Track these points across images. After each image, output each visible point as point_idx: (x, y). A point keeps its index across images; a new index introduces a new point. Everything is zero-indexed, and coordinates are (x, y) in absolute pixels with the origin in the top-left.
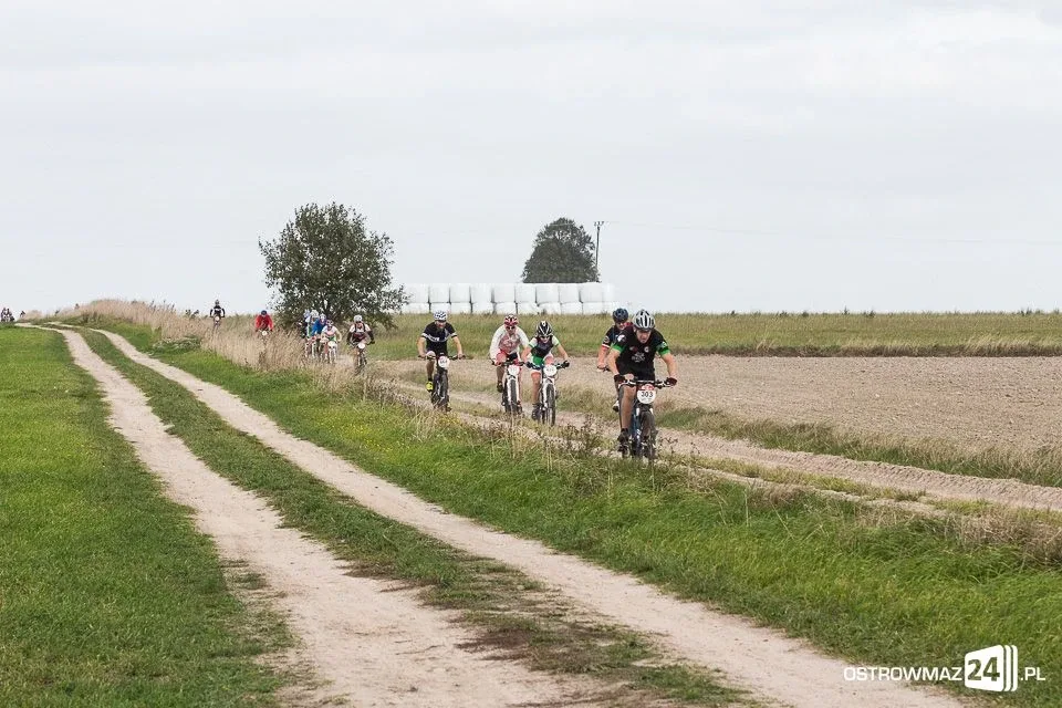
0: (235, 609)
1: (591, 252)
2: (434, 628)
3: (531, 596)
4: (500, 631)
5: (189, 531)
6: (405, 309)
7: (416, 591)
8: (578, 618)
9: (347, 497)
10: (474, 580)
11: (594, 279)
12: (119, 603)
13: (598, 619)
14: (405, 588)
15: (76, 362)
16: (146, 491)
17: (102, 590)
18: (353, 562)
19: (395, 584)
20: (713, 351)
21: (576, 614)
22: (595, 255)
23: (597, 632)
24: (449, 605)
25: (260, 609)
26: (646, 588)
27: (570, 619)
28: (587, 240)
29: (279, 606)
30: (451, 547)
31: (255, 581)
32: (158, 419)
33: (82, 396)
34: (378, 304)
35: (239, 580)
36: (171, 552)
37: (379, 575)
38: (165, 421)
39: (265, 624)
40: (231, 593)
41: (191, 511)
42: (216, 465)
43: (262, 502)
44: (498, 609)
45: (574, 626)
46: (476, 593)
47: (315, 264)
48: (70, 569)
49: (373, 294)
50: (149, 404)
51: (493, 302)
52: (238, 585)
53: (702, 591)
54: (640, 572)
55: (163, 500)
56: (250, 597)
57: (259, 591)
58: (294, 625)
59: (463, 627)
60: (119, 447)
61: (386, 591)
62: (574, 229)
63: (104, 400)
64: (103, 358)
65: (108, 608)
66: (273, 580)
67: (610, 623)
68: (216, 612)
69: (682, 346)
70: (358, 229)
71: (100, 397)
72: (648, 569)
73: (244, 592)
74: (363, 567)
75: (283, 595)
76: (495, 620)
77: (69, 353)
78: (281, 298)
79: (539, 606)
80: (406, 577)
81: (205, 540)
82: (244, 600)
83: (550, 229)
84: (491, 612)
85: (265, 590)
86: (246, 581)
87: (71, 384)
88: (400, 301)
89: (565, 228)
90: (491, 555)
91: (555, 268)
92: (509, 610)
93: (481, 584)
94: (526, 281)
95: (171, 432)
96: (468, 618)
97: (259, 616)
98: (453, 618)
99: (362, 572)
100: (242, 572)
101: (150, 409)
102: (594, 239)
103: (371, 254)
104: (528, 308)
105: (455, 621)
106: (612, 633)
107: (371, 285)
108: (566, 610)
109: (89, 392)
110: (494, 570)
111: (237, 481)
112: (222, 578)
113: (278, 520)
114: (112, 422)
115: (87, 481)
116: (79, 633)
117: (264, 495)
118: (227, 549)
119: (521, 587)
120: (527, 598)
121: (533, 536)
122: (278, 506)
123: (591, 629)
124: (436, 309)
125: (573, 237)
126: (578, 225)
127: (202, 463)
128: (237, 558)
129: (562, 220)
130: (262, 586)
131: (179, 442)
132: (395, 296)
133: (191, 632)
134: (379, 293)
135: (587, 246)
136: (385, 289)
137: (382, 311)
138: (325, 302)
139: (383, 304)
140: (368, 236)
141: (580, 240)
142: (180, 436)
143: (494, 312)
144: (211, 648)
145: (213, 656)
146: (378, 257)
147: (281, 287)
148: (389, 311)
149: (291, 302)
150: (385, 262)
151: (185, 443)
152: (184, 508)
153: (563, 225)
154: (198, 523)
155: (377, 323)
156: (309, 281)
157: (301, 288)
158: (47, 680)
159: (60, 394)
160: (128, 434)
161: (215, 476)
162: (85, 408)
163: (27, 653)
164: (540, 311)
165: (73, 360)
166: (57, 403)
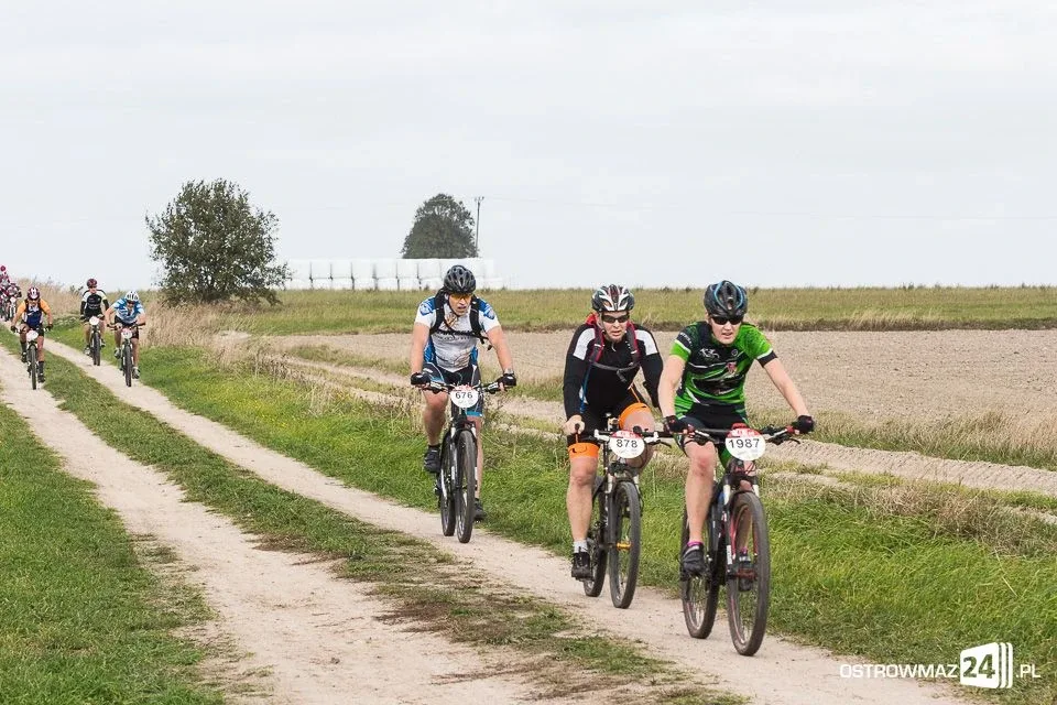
0: (149, 583)
1: (470, 227)
2: (350, 600)
3: (445, 569)
4: (418, 603)
5: (92, 506)
6: (288, 284)
7: (328, 564)
8: (494, 591)
9: (247, 471)
10: (385, 553)
11: (474, 255)
12: (32, 577)
13: (509, 590)
14: (317, 561)
16: (45, 466)
17: (13, 564)
18: (261, 536)
19: (306, 557)
21: (491, 586)
22: (474, 231)
23: (514, 604)
24: (363, 578)
25: (173, 583)
26: (558, 560)
27: (487, 592)
28: (466, 215)
29: (192, 580)
30: (357, 521)
31: (165, 554)
32: (50, 395)
34: (262, 280)
35: (150, 554)
36: (77, 526)
37: (289, 548)
38: (56, 397)
39: (181, 597)
40: (142, 566)
41: (93, 486)
42: (112, 441)
43: (163, 476)
44: (412, 582)
45: (489, 598)
46: (389, 565)
47: (199, 240)
49: (257, 269)
51: (374, 277)
52: (149, 558)
54: (550, 544)
55: (63, 475)
56: (162, 571)
57: (170, 564)
58: (210, 598)
59: (380, 600)
60: (13, 423)
61: (298, 564)
62: (453, 205)
65: (22, 582)
66: (183, 553)
67: (526, 596)
68: (131, 585)
69: (567, 320)
70: (242, 205)
72: (558, 542)
73: (157, 566)
74: (272, 541)
75: (195, 569)
76: (411, 593)
78: (164, 274)
79: (453, 579)
80: (317, 550)
81: (110, 515)
82: (156, 574)
83: (430, 205)
84: (406, 584)
85: (176, 564)
86: (156, 555)
88: (284, 277)
89: (444, 204)
90: (398, 528)
91: (434, 243)
92: (422, 582)
93: (392, 557)
94: (405, 257)
95: (64, 407)
96: (384, 590)
97: (174, 589)
98: (368, 591)
99: (272, 545)
100: (151, 546)
102: (474, 215)
103: (256, 230)
104: (409, 284)
105: (370, 594)
106: (528, 605)
107: (255, 262)
108: (480, 582)
110: (404, 543)
111: (136, 456)
112: (132, 552)
113: (181, 495)
114: (3, 398)
117: (164, 470)
118: (134, 523)
119: (433, 560)
120: (441, 571)
122: (179, 481)
123: (508, 601)
124: (318, 284)
125: (452, 213)
126: (457, 201)
127: (98, 439)
128: (144, 531)
129: (442, 196)
130: (173, 559)
131: (72, 417)
132: (279, 272)
133: (110, 604)
134: (263, 269)
135: (467, 222)
136: (269, 265)
137: (266, 287)
138: (210, 278)
139: (267, 280)
140: (253, 213)
141: (459, 215)
142: (74, 411)
143: (376, 288)
144: (129, 621)
145: (133, 629)
146: (263, 233)
147: (165, 262)
148: (273, 287)
149: (175, 277)
150: (270, 238)
151: (79, 419)
152: (85, 483)
153: (442, 200)
154: (100, 498)
155: (260, 299)
156: (193, 257)
157: (185, 264)
160: (21, 409)
161: (113, 451)
164: (424, 286)
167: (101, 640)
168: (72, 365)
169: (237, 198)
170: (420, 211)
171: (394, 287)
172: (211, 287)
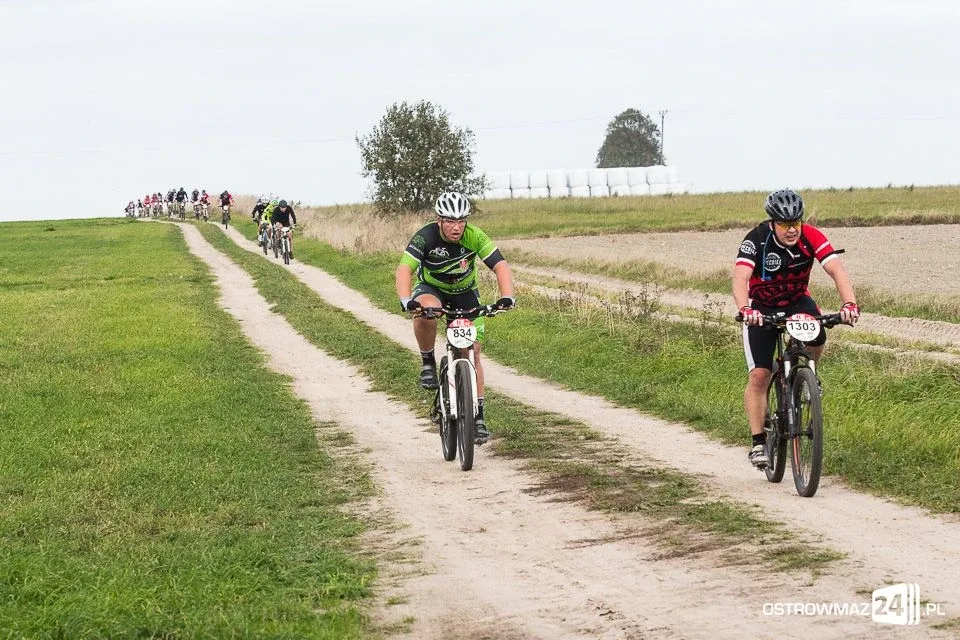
0: (324, 464)
1: (657, 138)
2: (503, 475)
3: (591, 445)
4: (562, 477)
5: (286, 397)
6: (488, 195)
8: (633, 463)
10: (540, 433)
11: (661, 162)
12: (221, 461)
13: (648, 463)
15: (191, 251)
16: (250, 362)
17: (205, 451)
21: (631, 459)
22: (660, 142)
23: (649, 476)
24: (517, 455)
25: (346, 464)
26: (697, 435)
27: (625, 464)
28: (653, 128)
29: (364, 460)
30: (521, 404)
31: (343, 439)
32: (263, 299)
33: (196, 281)
35: (330, 439)
36: (269, 416)
38: (269, 301)
39: (351, 477)
40: (322, 450)
41: (290, 379)
42: (313, 339)
43: (354, 369)
44: (561, 457)
45: (628, 470)
46: (542, 443)
47: (405, 156)
49: (459, 181)
50: (256, 286)
51: (568, 186)
52: (328, 443)
53: (746, 437)
54: (691, 421)
55: (264, 370)
56: (338, 453)
57: (347, 447)
58: (377, 477)
59: (529, 474)
60: (227, 322)
62: (641, 118)
63: (215, 283)
64: (216, 247)
65: (211, 467)
66: (359, 437)
67: (662, 467)
68: (307, 467)
70: (444, 124)
71: (211, 281)
72: (699, 418)
73: (334, 449)
75: (368, 451)
76: (558, 467)
77: (185, 244)
78: (375, 188)
79: (598, 454)
81: (300, 405)
82: (333, 457)
83: (620, 119)
84: (554, 460)
85: (353, 447)
86: (336, 440)
87: (186, 270)
88: (483, 187)
89: (633, 118)
90: (557, 410)
91: (624, 153)
92: (567, 458)
93: (546, 436)
94: (598, 167)
95: (275, 310)
96: (534, 466)
97: (346, 469)
98: (520, 467)
100: (332, 431)
101: (257, 290)
102: (659, 127)
103: (455, 146)
104: (600, 191)
105: (522, 469)
106: (662, 476)
107: (457, 174)
108: (622, 456)
109: (201, 278)
110: (559, 423)
111: (331, 352)
112: (314, 438)
113: (368, 385)
114: (221, 303)
115: (196, 355)
116: (183, 489)
117: (355, 363)
118: (320, 412)
119: (582, 437)
120: (588, 447)
121: (597, 392)
122: (368, 373)
123: (643, 473)
124: (517, 194)
125: (640, 126)
126: (644, 115)
127: (301, 337)
128: (329, 419)
129: (631, 111)
130: (350, 443)
131: (281, 319)
132: (477, 182)
133: (287, 485)
134: (464, 180)
135: (654, 134)
136: (469, 177)
138: (416, 190)
139: (468, 190)
140: (453, 130)
141: (647, 128)
142: (282, 313)
143: (570, 196)
144: (301, 499)
145: (303, 506)
146: (462, 148)
147: (374, 177)
148: (473, 196)
149: (385, 191)
150: (469, 152)
151: (287, 320)
152: (283, 377)
153: (632, 115)
154: (295, 390)
156: (400, 172)
157: (394, 178)
158: (154, 531)
159: (175, 280)
160: (236, 313)
161: (313, 348)
162: (197, 291)
163: (136, 508)
164: (613, 193)
165: (188, 249)
166: (172, 288)
167: (274, 517)
168: (287, 273)
170: (612, 125)
171: (586, 194)
172: (417, 199)
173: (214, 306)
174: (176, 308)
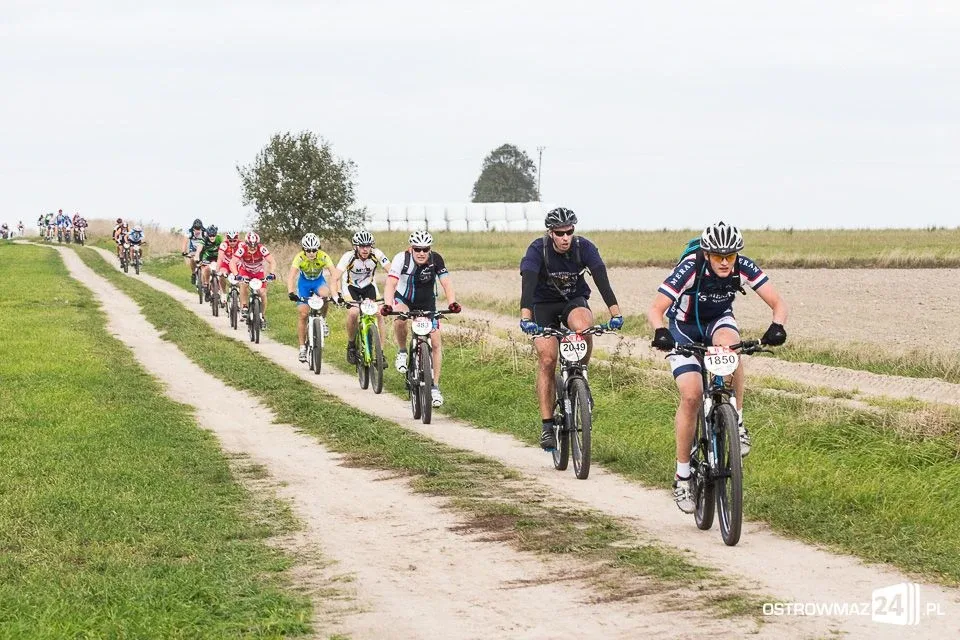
0: (242, 497)
1: (533, 174)
2: (426, 513)
3: (511, 484)
4: (487, 516)
5: (191, 427)
6: (368, 226)
7: (406, 480)
8: (556, 504)
9: (332, 396)
10: (457, 470)
11: (536, 199)
12: (137, 491)
13: (570, 504)
14: (396, 477)
15: (71, 275)
16: (149, 391)
17: (120, 480)
18: (345, 455)
19: (386, 474)
20: (649, 264)
21: (553, 500)
22: (536, 178)
23: (573, 517)
24: (438, 493)
25: (265, 497)
26: (614, 477)
27: (549, 505)
28: (529, 164)
29: (282, 494)
30: (431, 441)
31: (257, 471)
32: (152, 326)
33: (81, 306)
34: (344, 222)
35: (244, 471)
36: (178, 446)
37: (370, 465)
38: (158, 328)
39: (272, 510)
40: (237, 482)
41: (192, 409)
42: (209, 368)
43: (256, 400)
44: (482, 496)
45: (552, 511)
46: (461, 481)
47: (287, 185)
48: (90, 461)
49: (340, 213)
50: (142, 312)
51: (446, 220)
52: (243, 475)
53: (665, 480)
54: (606, 462)
55: (164, 399)
56: (254, 485)
57: (263, 480)
58: (298, 511)
59: (453, 513)
60: (119, 352)
61: (379, 480)
62: (517, 154)
63: (101, 309)
64: (96, 271)
65: (128, 496)
66: (274, 470)
67: (585, 509)
68: (226, 499)
69: (621, 259)
70: (326, 155)
71: (97, 306)
72: (614, 460)
73: (250, 481)
74: (354, 459)
75: (285, 484)
76: (481, 507)
77: (64, 267)
78: (256, 217)
79: (519, 493)
80: (395, 467)
81: (207, 435)
82: (250, 489)
83: (496, 154)
84: (475, 498)
85: (268, 479)
86: (250, 472)
87: (69, 295)
88: (364, 220)
89: (509, 153)
90: (469, 448)
91: (500, 189)
92: (491, 497)
93: (464, 474)
94: (474, 201)
95: (165, 338)
96: (456, 503)
97: (266, 502)
98: (442, 504)
99: (354, 463)
100: (245, 463)
101: (144, 317)
102: (536, 163)
103: (338, 177)
104: (477, 226)
105: (444, 507)
106: (587, 518)
107: (337, 205)
108: (544, 496)
109: (86, 302)
110: (474, 461)
111: (230, 382)
112: (228, 469)
113: (273, 417)
114: (110, 329)
115: (94, 382)
116: (104, 518)
117: (256, 394)
118: (229, 443)
119: (500, 476)
120: (508, 486)
121: (505, 431)
122: (270, 404)
123: (568, 514)
124: (395, 226)
125: (516, 162)
126: (520, 150)
127: (196, 366)
128: (238, 450)
129: (506, 146)
130: (266, 476)
131: (173, 347)
132: (361, 214)
133: (206, 517)
134: (344, 212)
135: (530, 170)
136: (351, 208)
137: (348, 229)
138: (297, 220)
139: (348, 222)
140: (335, 161)
141: (523, 164)
142: (174, 341)
143: (448, 230)
144: (226, 532)
145: (228, 538)
146: (344, 179)
147: (256, 207)
148: (353, 228)
149: (266, 219)
150: (350, 184)
151: (179, 348)
152: (185, 407)
153: (507, 150)
154: (199, 420)
155: (344, 240)
156: (281, 201)
157: (274, 207)
158: (80, 561)
159: (59, 303)
160: (126, 339)
161: (209, 378)
162: (84, 317)
163: (59, 536)
164: (490, 228)
165: (68, 273)
166: (59, 312)
167: (201, 549)
168: (173, 300)
169: (320, 148)
170: (488, 159)
171: (463, 228)
172: (298, 228)
173: (104, 332)
174: (65, 333)
